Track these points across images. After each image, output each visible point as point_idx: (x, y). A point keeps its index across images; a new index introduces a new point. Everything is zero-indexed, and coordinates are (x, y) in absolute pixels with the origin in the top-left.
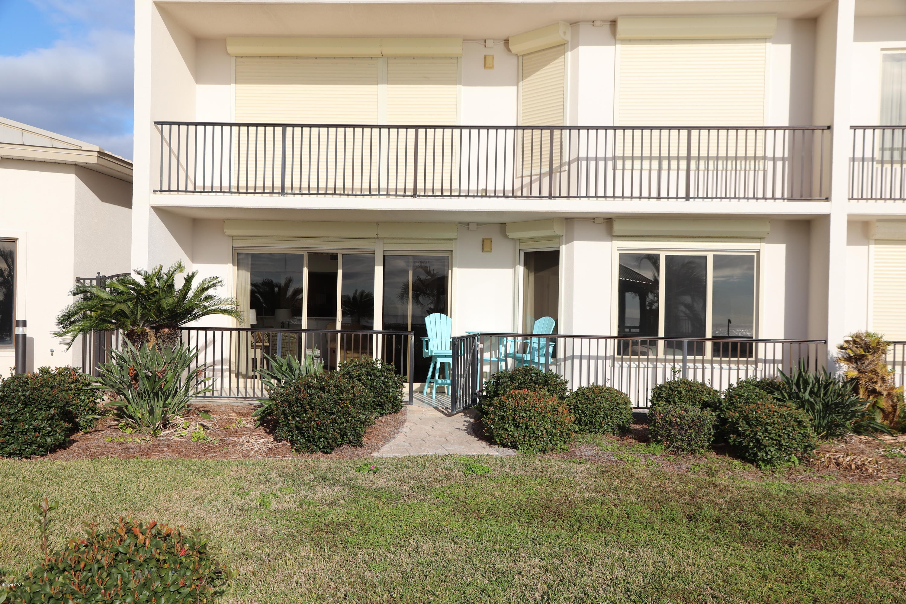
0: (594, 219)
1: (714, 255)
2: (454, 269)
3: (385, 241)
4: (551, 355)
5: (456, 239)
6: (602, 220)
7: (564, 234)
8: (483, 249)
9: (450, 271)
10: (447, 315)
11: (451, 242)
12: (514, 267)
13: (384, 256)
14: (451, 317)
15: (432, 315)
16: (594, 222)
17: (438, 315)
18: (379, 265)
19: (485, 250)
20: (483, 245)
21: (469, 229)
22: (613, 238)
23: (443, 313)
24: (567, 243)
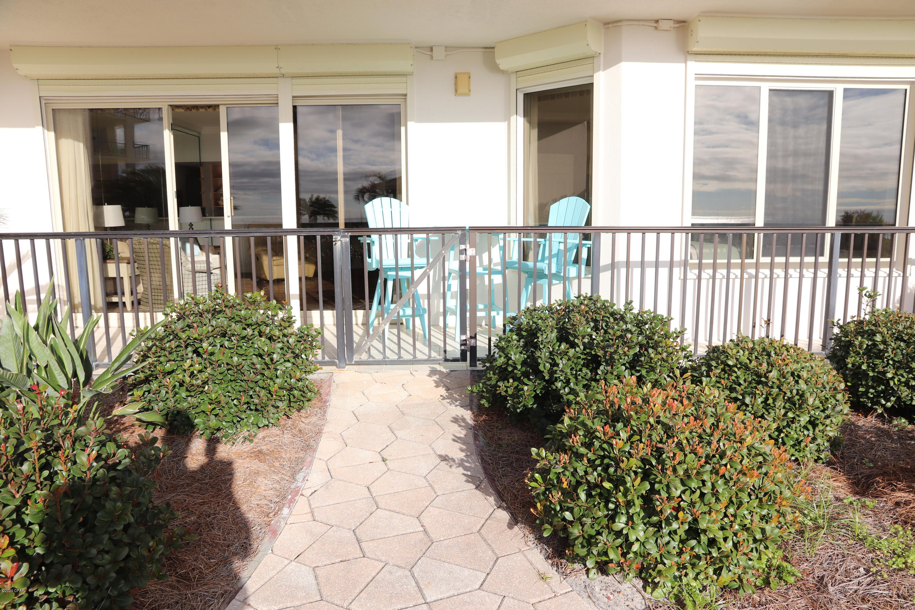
0: (657, 21)
1: (845, 90)
2: (409, 124)
3: (295, 81)
4: (584, 262)
5: (411, 74)
6: (671, 23)
7: (602, 52)
8: (456, 91)
9: (403, 129)
10: (401, 200)
11: (404, 79)
12: (507, 119)
13: (295, 108)
14: (407, 204)
15: (377, 201)
16: (656, 28)
17: (386, 200)
18: (286, 122)
19: (460, 91)
20: (456, 84)
21: (432, 57)
22: (689, 57)
23: (395, 197)
24: (607, 66)
